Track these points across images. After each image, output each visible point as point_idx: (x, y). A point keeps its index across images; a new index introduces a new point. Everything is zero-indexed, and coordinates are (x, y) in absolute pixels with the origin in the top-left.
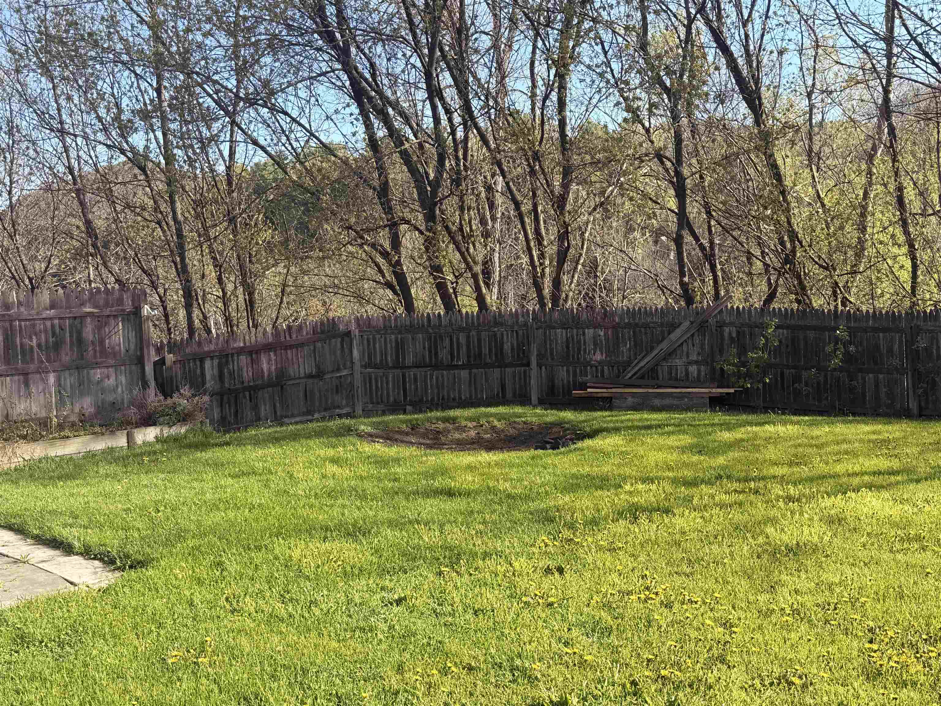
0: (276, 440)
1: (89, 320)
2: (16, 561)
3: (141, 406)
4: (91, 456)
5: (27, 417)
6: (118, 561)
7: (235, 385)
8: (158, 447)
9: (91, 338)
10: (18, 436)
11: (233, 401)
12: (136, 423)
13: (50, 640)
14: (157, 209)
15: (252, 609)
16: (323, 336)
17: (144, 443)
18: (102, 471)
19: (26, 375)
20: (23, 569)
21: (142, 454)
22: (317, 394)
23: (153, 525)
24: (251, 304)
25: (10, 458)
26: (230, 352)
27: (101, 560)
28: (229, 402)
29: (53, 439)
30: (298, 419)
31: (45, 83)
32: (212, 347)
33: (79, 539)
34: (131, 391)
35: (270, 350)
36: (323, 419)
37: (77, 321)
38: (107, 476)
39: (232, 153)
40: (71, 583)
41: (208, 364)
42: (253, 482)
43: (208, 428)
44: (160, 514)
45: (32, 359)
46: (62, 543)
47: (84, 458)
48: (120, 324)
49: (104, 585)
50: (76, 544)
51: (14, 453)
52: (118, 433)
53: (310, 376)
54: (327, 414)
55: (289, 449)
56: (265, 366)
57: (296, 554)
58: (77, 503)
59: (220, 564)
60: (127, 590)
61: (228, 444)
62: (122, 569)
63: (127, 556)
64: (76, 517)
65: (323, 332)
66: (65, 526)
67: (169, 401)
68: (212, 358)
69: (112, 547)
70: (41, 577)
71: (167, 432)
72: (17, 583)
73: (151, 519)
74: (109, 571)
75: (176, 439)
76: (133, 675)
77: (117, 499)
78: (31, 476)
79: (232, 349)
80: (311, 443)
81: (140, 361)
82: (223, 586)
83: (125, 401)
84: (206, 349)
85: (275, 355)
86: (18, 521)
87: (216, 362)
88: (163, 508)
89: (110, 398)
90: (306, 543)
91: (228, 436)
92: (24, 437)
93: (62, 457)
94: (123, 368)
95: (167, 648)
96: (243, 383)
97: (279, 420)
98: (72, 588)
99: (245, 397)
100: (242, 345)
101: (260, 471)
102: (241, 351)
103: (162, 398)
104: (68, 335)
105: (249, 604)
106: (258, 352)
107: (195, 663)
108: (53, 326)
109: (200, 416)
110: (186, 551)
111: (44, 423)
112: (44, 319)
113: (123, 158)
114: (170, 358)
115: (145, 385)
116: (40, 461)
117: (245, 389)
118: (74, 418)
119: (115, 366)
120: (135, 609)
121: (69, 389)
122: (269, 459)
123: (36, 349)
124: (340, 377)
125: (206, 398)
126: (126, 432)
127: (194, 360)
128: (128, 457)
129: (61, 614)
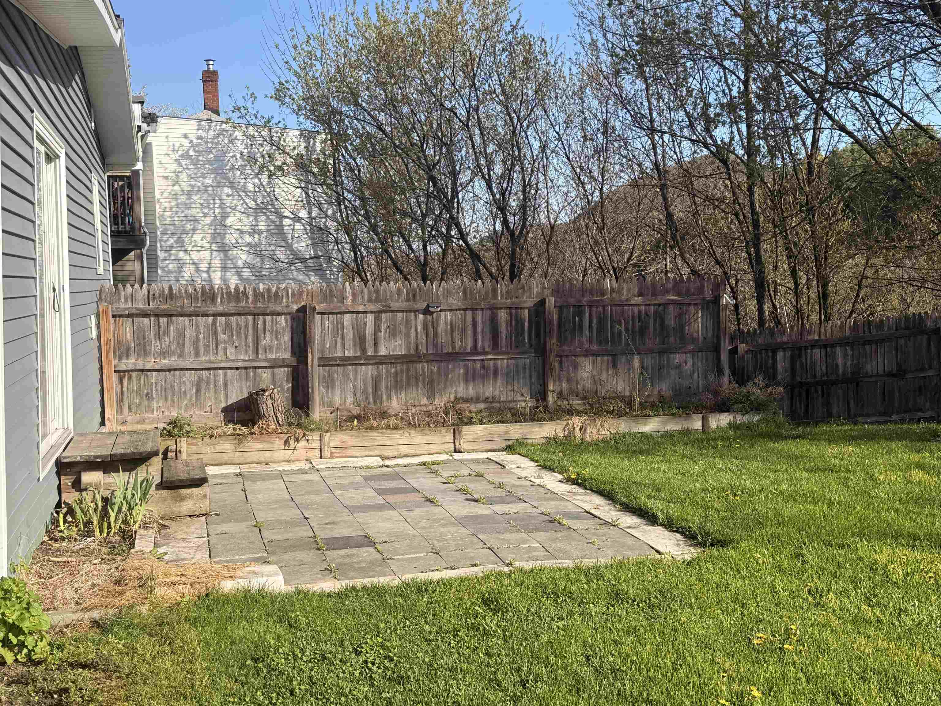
0: (852, 439)
1: (671, 308)
2: (607, 524)
3: (716, 393)
4: (668, 435)
5: (614, 395)
6: (699, 537)
7: (807, 378)
8: (731, 432)
9: (672, 324)
10: (606, 411)
11: (804, 394)
12: (711, 409)
13: (641, 600)
14: (735, 201)
15: (837, 607)
16: (907, 332)
17: (717, 428)
18: (679, 451)
19: (614, 356)
20: (613, 532)
21: (716, 439)
22: (897, 394)
23: (732, 507)
24: (824, 296)
25: (599, 430)
26: (804, 344)
27: (683, 534)
28: (800, 395)
29: (635, 416)
30: (874, 419)
31: (640, 85)
32: (785, 339)
33: (663, 512)
34: (706, 377)
35: (847, 344)
36: (902, 421)
37: (661, 308)
38: (684, 456)
39: (815, 141)
40: (657, 551)
41: (780, 355)
42: (830, 479)
43: (781, 419)
44: (738, 498)
45: (620, 342)
46: (647, 513)
47: (662, 436)
48: (700, 312)
49: (688, 557)
50: (660, 516)
51: (602, 426)
52: (695, 416)
53: (890, 375)
54: (907, 416)
55: (866, 448)
56: (840, 361)
57: (882, 558)
58: (658, 478)
59: (800, 556)
60: (710, 566)
61: (800, 437)
62: (703, 545)
63: (708, 534)
64: (658, 491)
65: (907, 328)
66: (649, 497)
67: (743, 390)
68: (784, 350)
69: (693, 523)
70: (630, 541)
71: (739, 419)
72: (609, 543)
73: (728, 501)
74: (691, 545)
75: (749, 427)
76: (720, 648)
77: (695, 478)
78: (616, 448)
79: (806, 342)
80: (893, 445)
81: (717, 349)
82: (805, 577)
83: (701, 386)
84: (779, 340)
85: (852, 349)
86: (608, 488)
87: (788, 354)
88: (740, 493)
89: (686, 383)
90: (892, 549)
91: (801, 429)
92: (611, 413)
93: (643, 434)
94: (700, 354)
95: (752, 629)
96: (815, 376)
97: (852, 419)
98: (659, 556)
99: (816, 391)
100: (816, 338)
101: (837, 469)
102: (814, 345)
103: (736, 385)
104: (652, 320)
105: (832, 600)
106: (833, 346)
107: (780, 648)
108: (640, 312)
109: (773, 407)
110: (766, 538)
111: (629, 401)
112: (632, 305)
113: (705, 152)
114: (742, 347)
115: (720, 372)
116: (624, 436)
117: (817, 383)
118: (655, 399)
119: (692, 352)
120: (719, 586)
121: (650, 371)
122: (846, 457)
123: (624, 332)
124: (925, 377)
125: (780, 389)
126: (701, 416)
127: (766, 350)
128: (702, 440)
129: (650, 578)
